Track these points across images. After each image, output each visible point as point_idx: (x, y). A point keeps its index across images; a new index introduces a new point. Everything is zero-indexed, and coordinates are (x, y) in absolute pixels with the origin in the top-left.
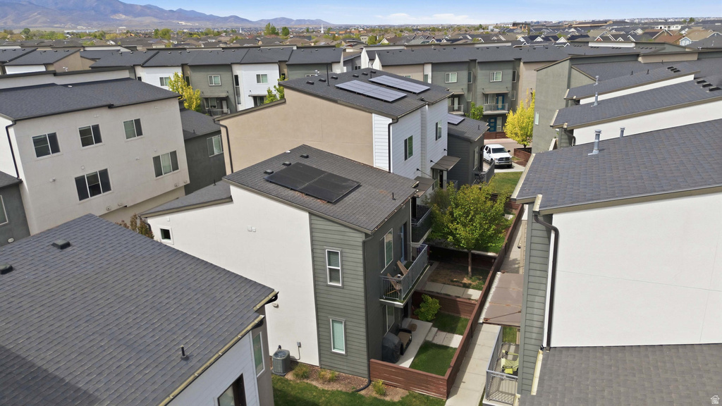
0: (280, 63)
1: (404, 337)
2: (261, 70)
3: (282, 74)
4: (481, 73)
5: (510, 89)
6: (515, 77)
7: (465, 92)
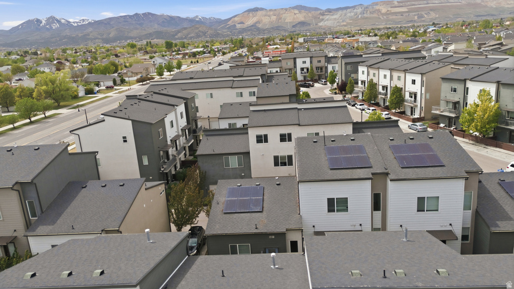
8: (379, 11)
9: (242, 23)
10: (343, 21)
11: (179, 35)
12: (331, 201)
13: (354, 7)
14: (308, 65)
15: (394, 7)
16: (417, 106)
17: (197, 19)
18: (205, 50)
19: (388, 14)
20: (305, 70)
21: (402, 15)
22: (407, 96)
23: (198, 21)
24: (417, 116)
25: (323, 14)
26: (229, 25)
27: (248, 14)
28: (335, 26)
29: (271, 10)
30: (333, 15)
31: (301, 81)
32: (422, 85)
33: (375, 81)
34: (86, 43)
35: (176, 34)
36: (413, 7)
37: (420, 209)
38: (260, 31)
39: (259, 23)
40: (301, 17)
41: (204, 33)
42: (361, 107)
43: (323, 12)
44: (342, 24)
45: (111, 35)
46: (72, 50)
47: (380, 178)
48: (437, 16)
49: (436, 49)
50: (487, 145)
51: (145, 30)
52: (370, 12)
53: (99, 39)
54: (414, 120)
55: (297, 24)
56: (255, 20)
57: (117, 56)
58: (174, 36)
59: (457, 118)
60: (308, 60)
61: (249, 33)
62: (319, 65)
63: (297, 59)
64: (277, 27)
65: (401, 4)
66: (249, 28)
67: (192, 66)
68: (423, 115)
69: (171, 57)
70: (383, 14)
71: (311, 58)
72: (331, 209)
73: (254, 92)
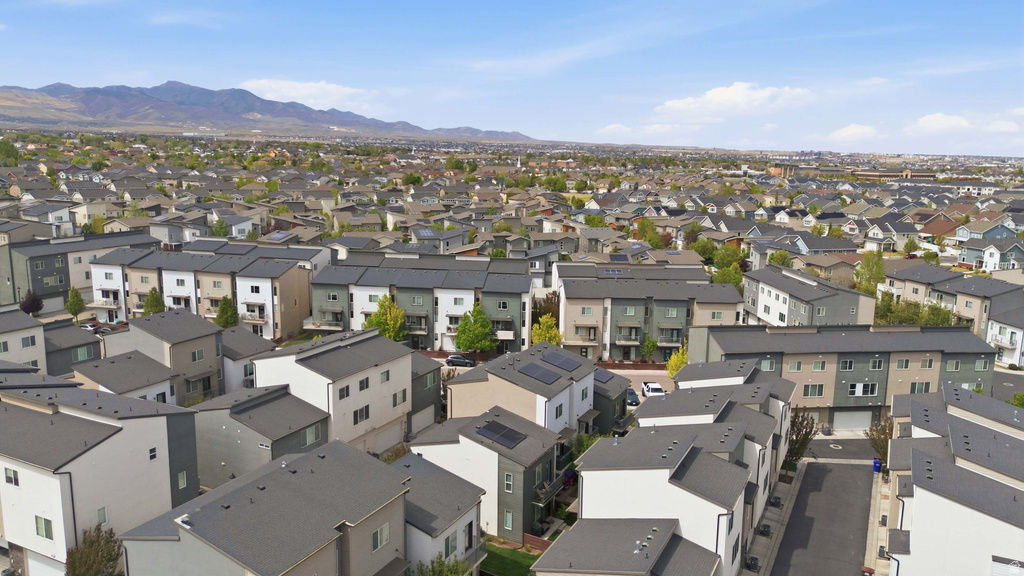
0: (476, 290)
1: (545, 526)
2: (458, 294)
3: (477, 300)
4: (656, 309)
5: (684, 324)
6: (689, 314)
7: (642, 326)
16: (265, 323)
32: (274, 292)
68: (278, 334)
73: (33, 338)
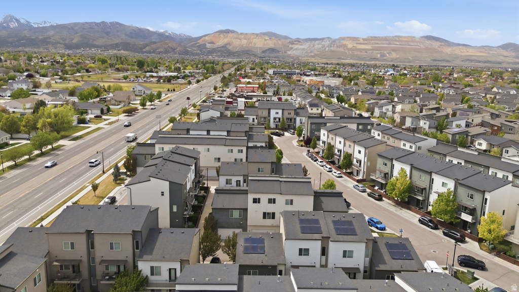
0: (457, 181)
2: (445, 180)
3: (455, 187)
8: (345, 46)
9: (212, 43)
10: (311, 52)
11: (147, 48)
12: (301, 250)
13: (322, 39)
14: (280, 115)
15: (359, 44)
16: (361, 170)
17: (167, 34)
18: (179, 75)
19: (354, 50)
20: (278, 120)
21: (366, 52)
22: (355, 162)
23: (167, 36)
24: (360, 177)
25: (292, 43)
26: (199, 43)
27: (220, 35)
28: (303, 56)
29: (242, 34)
30: (301, 45)
31: (273, 129)
32: (365, 156)
33: (332, 143)
34: (46, 46)
35: (144, 48)
36: (377, 45)
37: (344, 256)
38: (231, 54)
39: (230, 45)
40: (271, 44)
41: (174, 50)
42: (320, 164)
43: (293, 41)
44: (310, 54)
45: (74, 41)
46: (38, 59)
47: (325, 240)
48: (398, 56)
49: (387, 107)
50: (402, 207)
51: (111, 39)
52: (337, 46)
53: (60, 44)
54: (358, 181)
55: (266, 50)
56: (226, 41)
57: (88, 71)
58: (142, 49)
59: (386, 184)
60: (280, 112)
61: (219, 54)
62: (289, 116)
63: (271, 110)
64: (247, 51)
65: (366, 42)
66: (219, 49)
67: (169, 95)
68: (365, 177)
69: (145, 79)
70: (349, 49)
71: (283, 110)
72: (300, 254)
73: (242, 150)
